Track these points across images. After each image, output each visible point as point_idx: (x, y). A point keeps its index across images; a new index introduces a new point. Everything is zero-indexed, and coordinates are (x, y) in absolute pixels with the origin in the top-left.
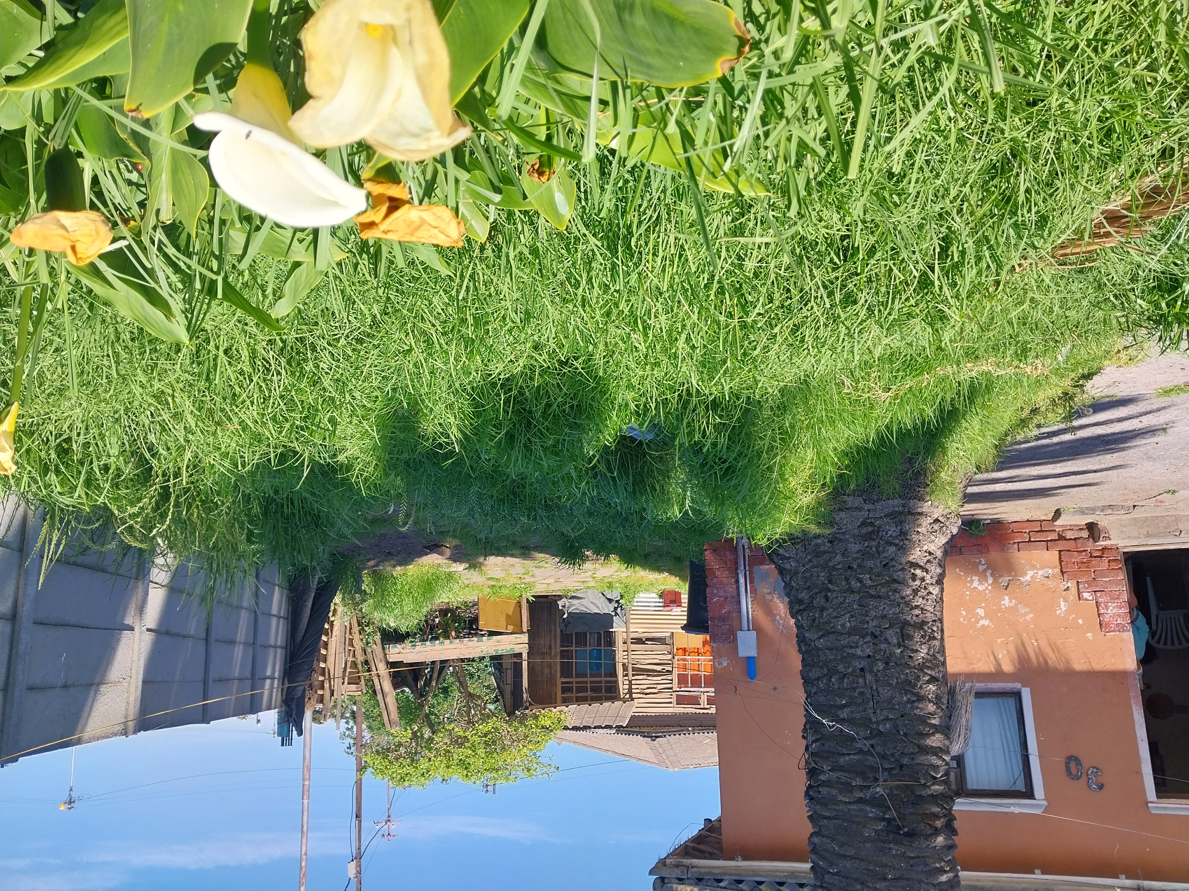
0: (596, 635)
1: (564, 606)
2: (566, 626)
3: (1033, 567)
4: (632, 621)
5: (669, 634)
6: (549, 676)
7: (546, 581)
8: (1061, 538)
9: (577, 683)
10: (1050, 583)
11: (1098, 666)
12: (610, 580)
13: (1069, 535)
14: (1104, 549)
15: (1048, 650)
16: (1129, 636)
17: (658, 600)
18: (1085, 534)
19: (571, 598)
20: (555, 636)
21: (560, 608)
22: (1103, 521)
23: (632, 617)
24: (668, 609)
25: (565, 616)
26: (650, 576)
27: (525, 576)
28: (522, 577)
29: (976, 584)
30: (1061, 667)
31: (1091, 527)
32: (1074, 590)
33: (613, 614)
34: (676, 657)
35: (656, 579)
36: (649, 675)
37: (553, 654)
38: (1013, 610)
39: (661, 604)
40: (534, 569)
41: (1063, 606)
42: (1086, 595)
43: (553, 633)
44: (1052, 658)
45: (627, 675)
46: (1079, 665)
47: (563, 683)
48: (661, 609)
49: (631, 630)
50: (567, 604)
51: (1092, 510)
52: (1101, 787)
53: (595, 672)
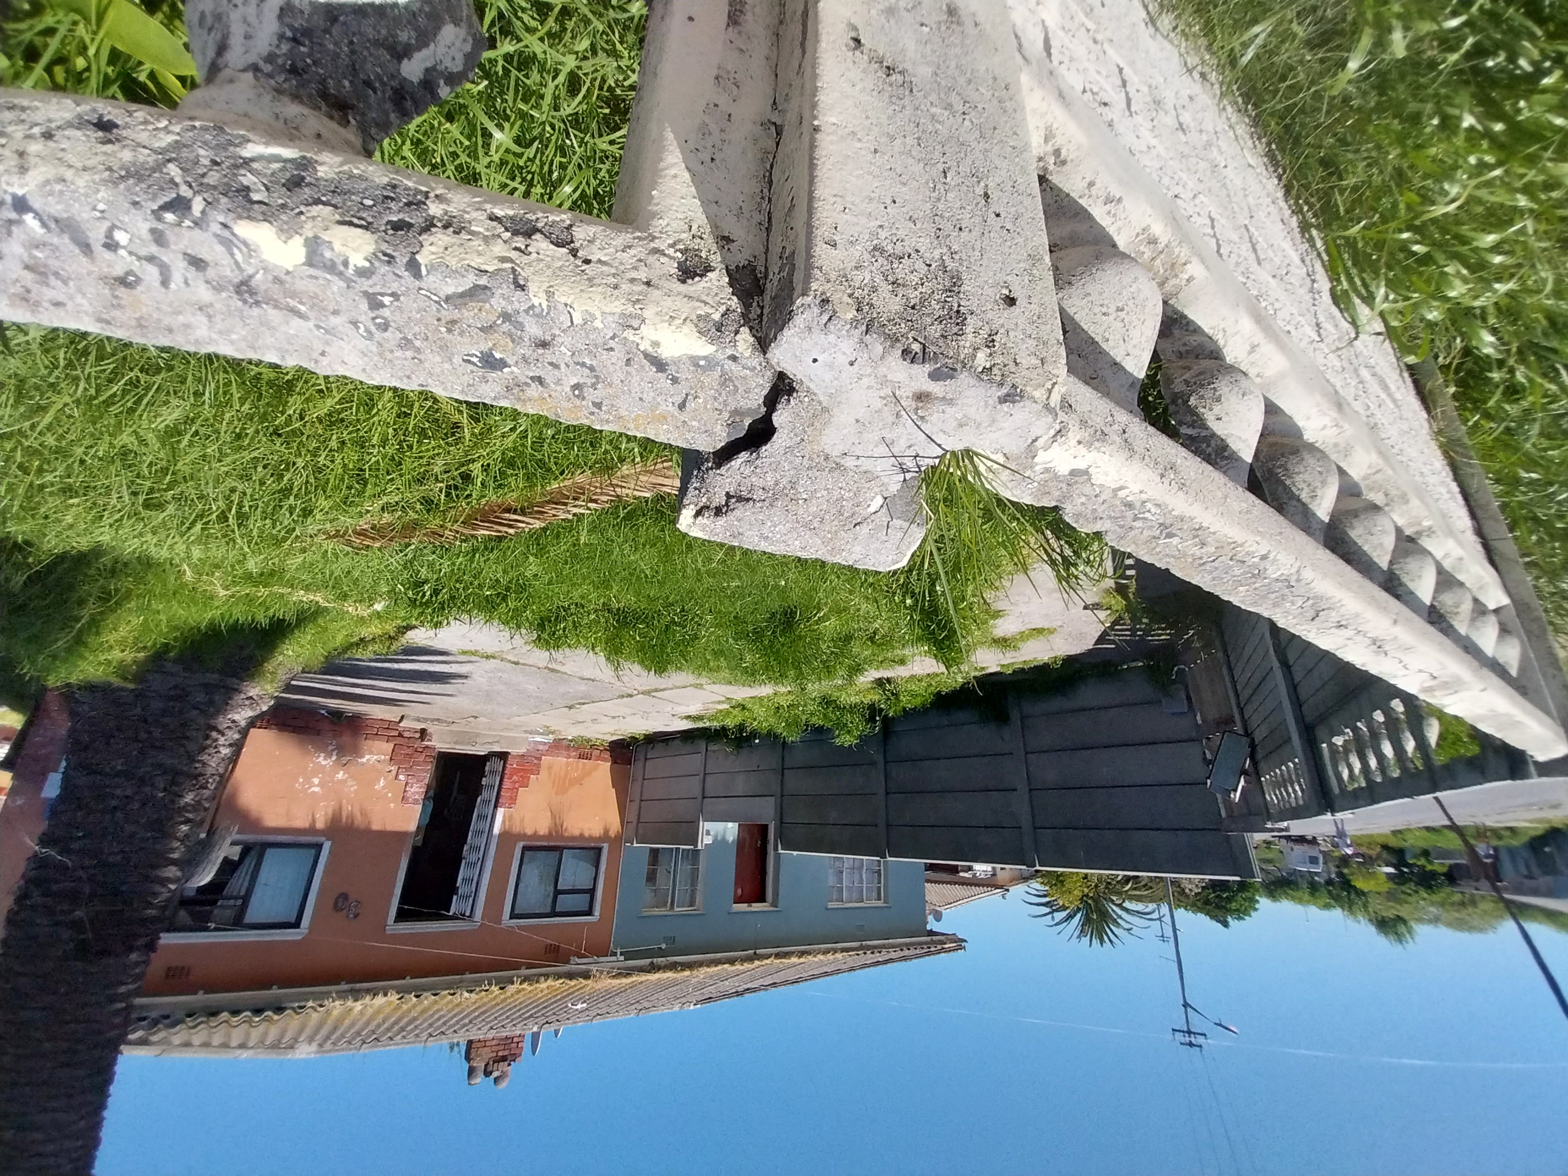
3: (371, 753)
8: (400, 735)
10: (379, 766)
11: (390, 827)
13: (406, 734)
14: (427, 747)
15: (358, 815)
16: (419, 808)
18: (418, 735)
22: (431, 728)
29: (320, 759)
30: (363, 826)
31: (423, 732)
32: (394, 773)
38: (343, 782)
41: (382, 783)
42: (401, 777)
44: (359, 821)
46: (376, 826)
51: (426, 720)
52: (356, 916)
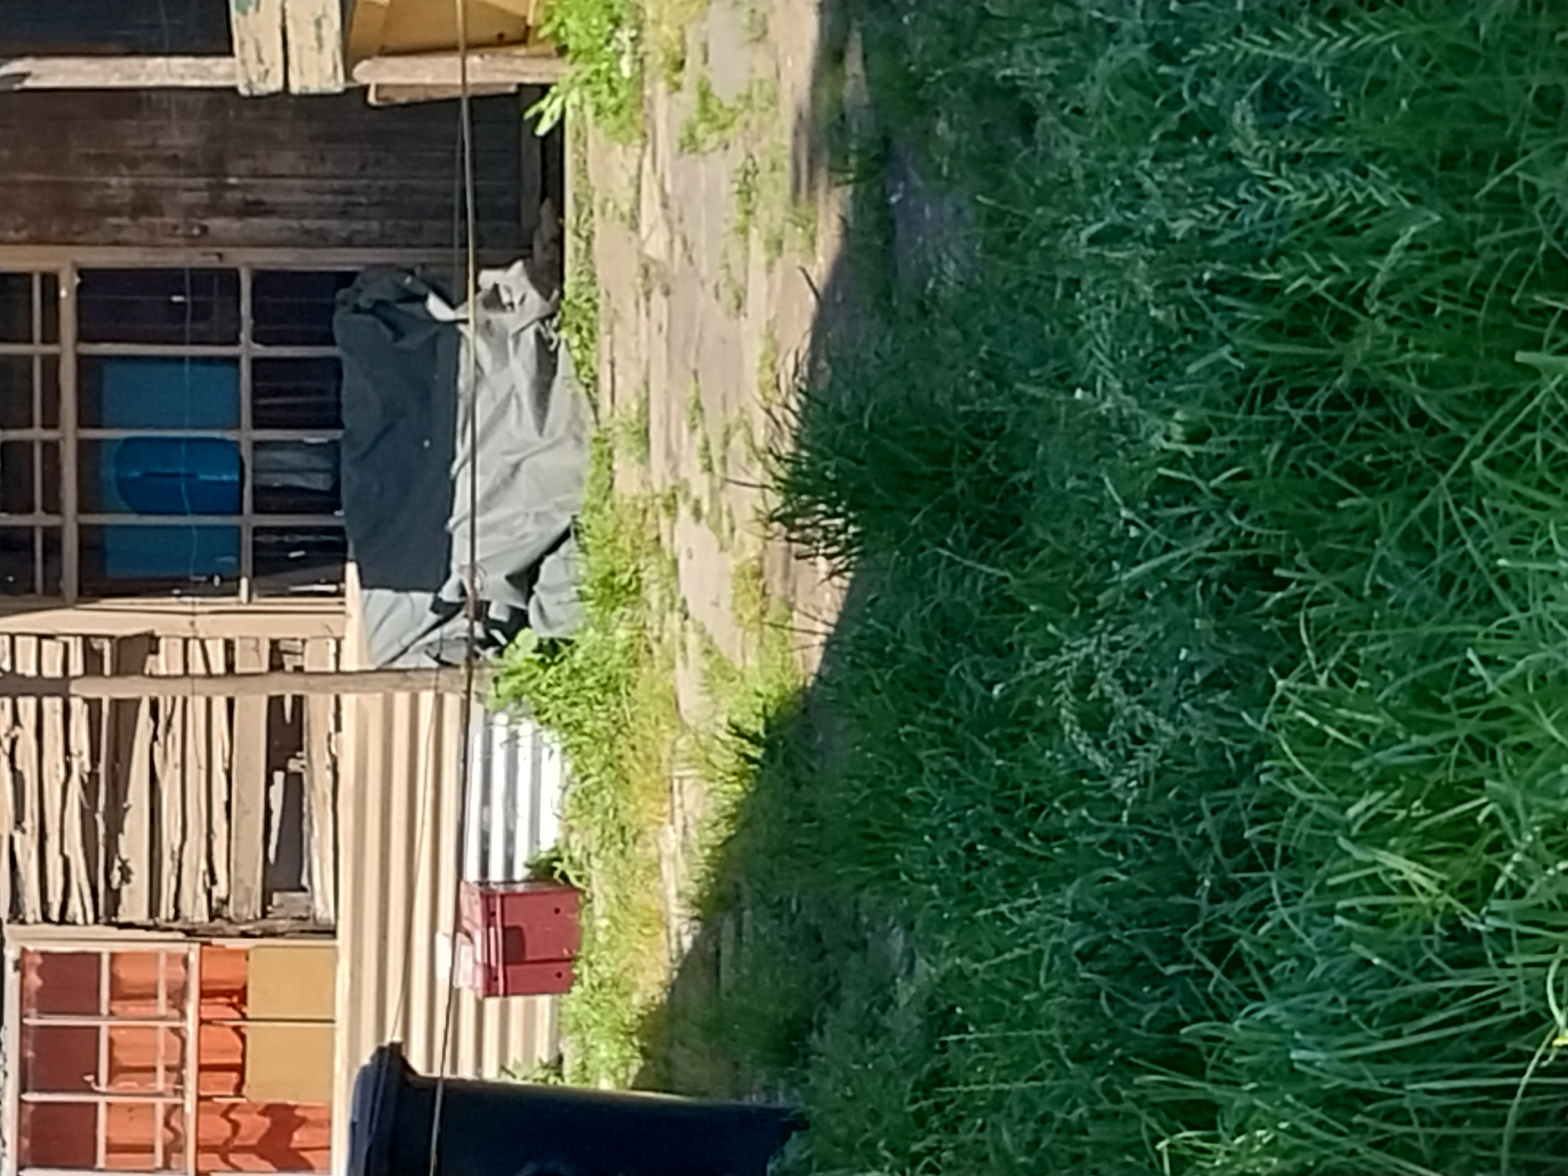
0: (320, 482)
1: (494, 300)
2: (378, 308)
4: (401, 700)
5: (323, 910)
6: (90, 199)
7: (651, 210)
9: (52, 364)
12: (653, 594)
17: (522, 856)
19: (542, 342)
20: (321, 240)
21: (488, 278)
23: (427, 699)
24: (474, 912)
25: (437, 307)
26: (672, 838)
27: (689, 97)
28: (686, 77)
33: (448, 593)
34: (193, 951)
35: (654, 868)
36: (90, 787)
37: (216, 224)
39: (496, 873)
40: (737, 158)
43: (334, 225)
45: (92, 658)
47: (50, 281)
48: (472, 873)
49: (348, 700)
50: (508, 321)
53: (109, 472)
